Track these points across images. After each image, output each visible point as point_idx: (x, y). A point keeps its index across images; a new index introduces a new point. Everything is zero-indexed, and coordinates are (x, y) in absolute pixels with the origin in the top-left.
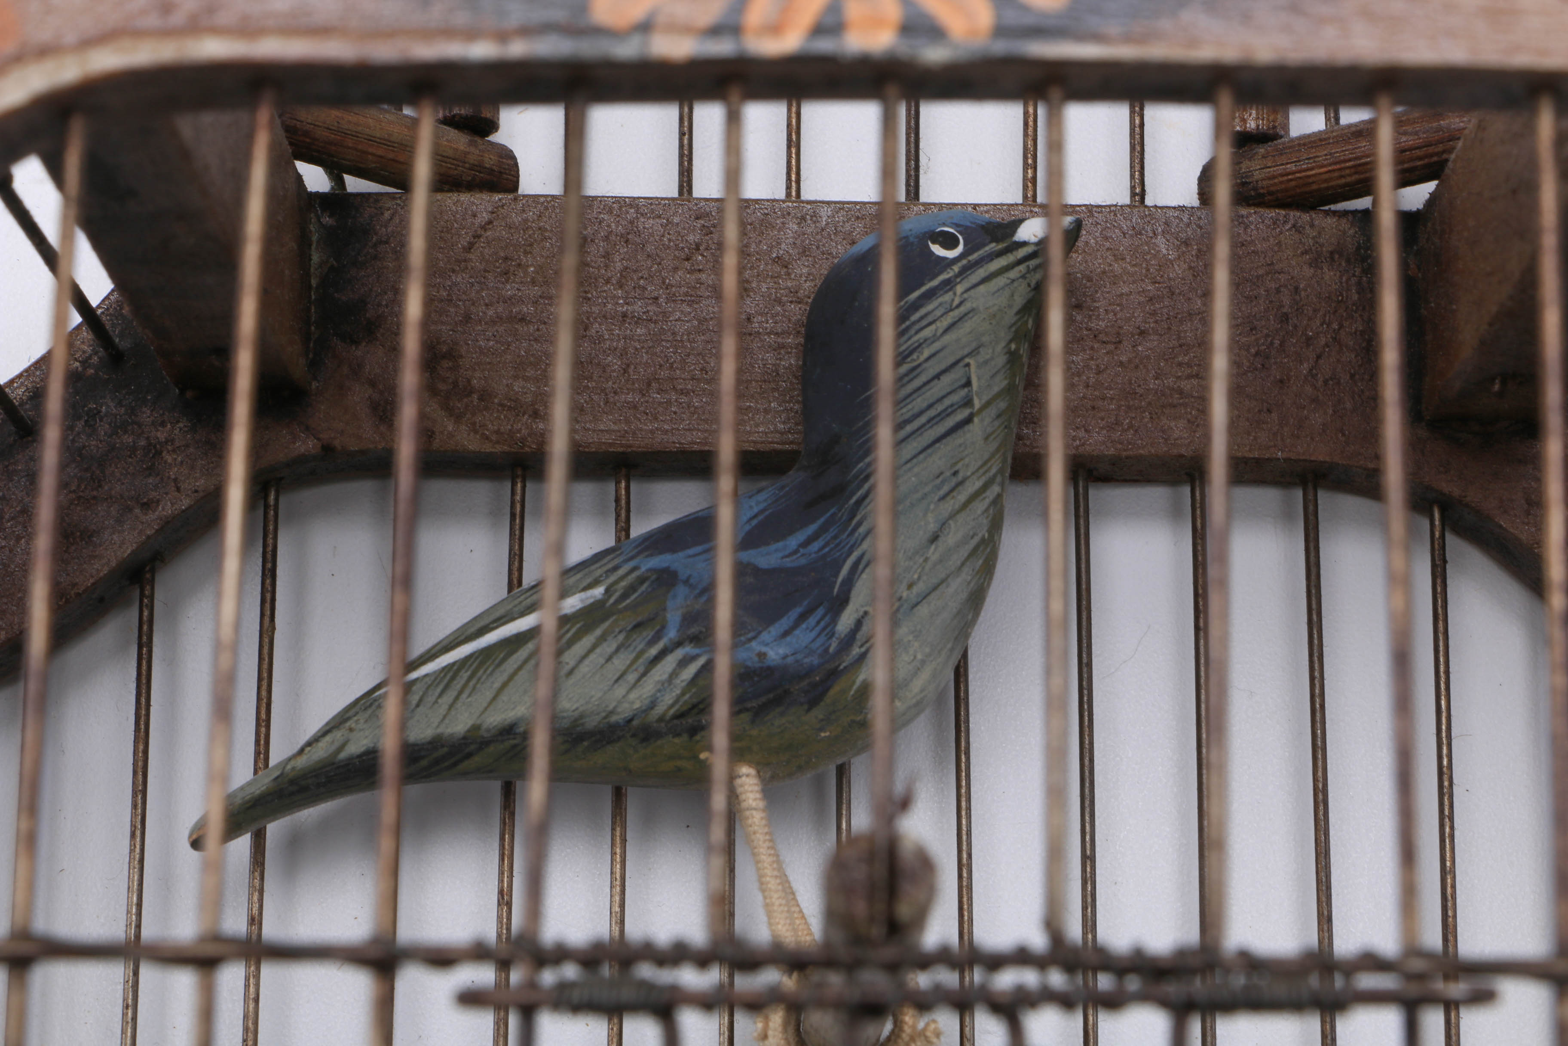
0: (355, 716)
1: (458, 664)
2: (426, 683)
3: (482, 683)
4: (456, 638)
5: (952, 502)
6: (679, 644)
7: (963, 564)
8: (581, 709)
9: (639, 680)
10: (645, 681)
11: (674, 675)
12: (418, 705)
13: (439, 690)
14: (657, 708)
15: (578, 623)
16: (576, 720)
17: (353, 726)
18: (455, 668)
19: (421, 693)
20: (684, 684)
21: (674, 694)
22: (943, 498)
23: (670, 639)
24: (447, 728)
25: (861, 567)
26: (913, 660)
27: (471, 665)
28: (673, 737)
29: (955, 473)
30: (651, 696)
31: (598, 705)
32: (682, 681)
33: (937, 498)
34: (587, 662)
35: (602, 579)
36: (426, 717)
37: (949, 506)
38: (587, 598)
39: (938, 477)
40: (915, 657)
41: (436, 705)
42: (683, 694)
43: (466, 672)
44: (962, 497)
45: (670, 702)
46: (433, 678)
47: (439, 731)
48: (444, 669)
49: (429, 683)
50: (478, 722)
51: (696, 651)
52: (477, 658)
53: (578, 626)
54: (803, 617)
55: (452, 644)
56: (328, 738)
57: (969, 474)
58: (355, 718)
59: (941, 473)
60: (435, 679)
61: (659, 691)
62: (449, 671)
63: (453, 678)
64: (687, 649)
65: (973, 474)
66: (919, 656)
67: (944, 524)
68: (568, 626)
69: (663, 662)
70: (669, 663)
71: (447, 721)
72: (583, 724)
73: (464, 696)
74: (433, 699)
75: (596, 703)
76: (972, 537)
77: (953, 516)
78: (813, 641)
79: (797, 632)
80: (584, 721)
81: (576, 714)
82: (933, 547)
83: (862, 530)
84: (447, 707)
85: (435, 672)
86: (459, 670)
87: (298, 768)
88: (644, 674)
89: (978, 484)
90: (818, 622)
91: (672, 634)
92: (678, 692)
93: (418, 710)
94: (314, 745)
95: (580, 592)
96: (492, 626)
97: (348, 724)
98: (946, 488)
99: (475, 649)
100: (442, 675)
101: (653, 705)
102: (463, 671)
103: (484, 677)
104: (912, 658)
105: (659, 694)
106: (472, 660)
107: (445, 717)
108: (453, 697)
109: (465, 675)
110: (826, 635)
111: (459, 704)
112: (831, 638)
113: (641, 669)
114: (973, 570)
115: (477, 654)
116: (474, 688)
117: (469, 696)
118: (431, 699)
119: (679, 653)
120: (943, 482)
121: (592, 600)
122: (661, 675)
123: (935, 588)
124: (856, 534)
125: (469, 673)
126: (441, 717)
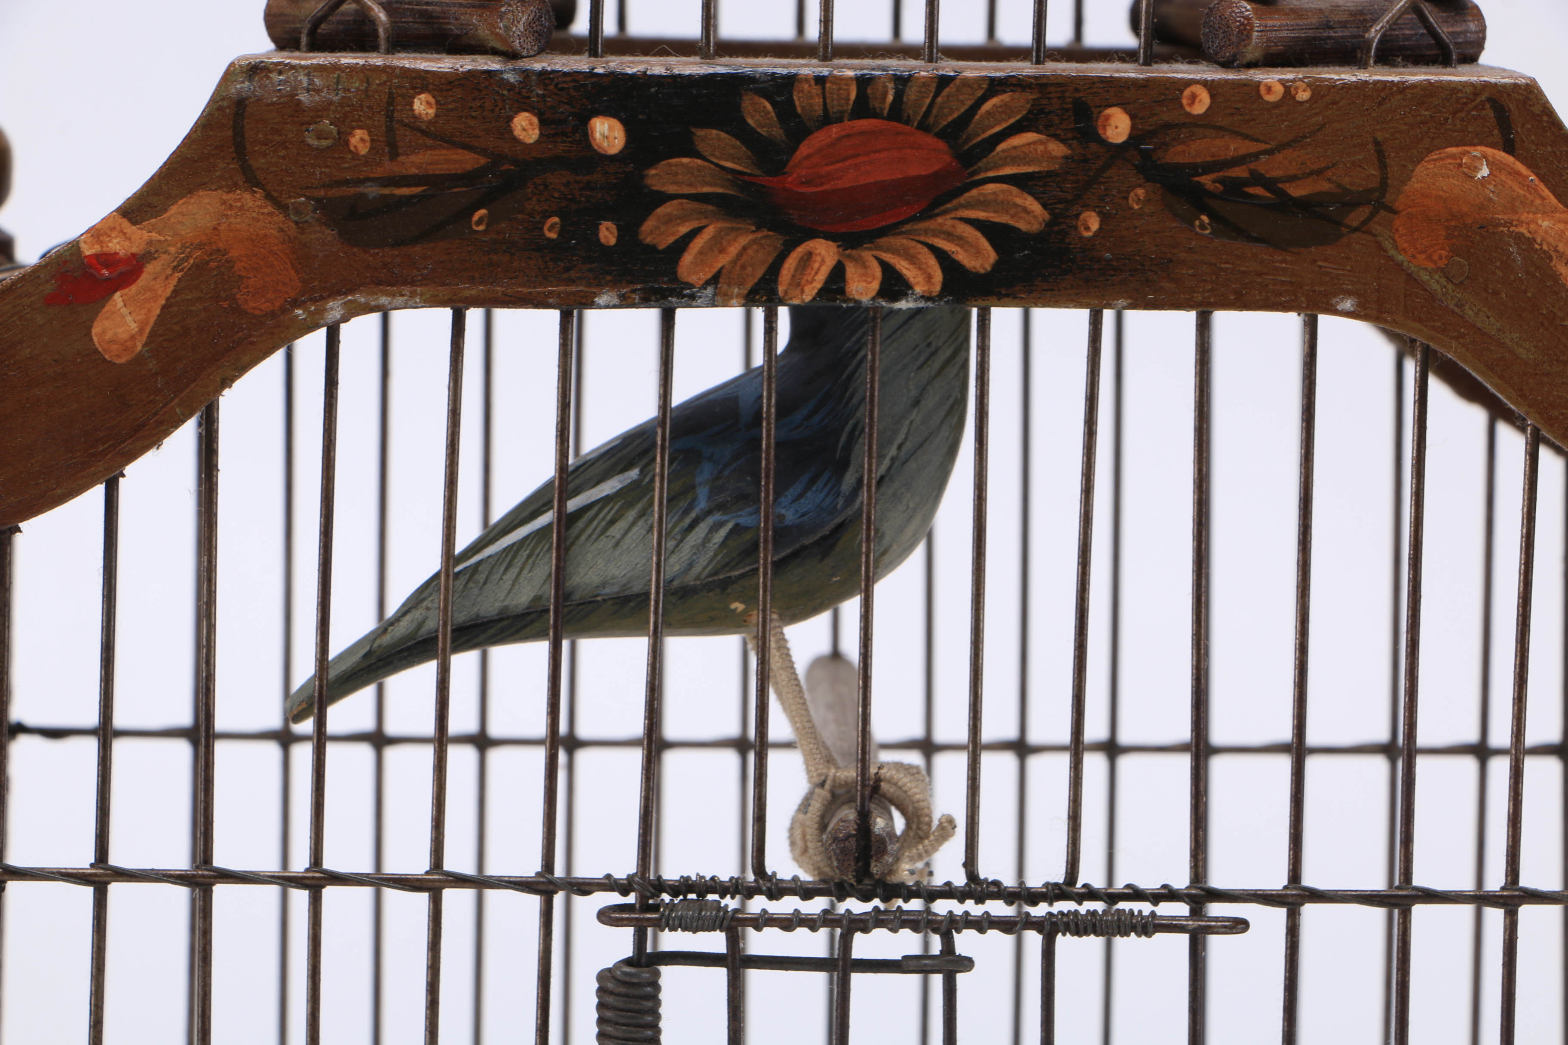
0: (430, 596)
1: (517, 544)
2: (490, 563)
3: (541, 559)
4: (511, 522)
5: (928, 369)
6: (709, 513)
7: (942, 422)
8: (628, 575)
9: (677, 546)
10: (682, 547)
11: (706, 540)
12: (485, 583)
13: (502, 569)
14: (693, 569)
15: (619, 501)
16: (624, 585)
17: (430, 605)
18: (515, 548)
19: (487, 573)
20: (716, 546)
21: (708, 556)
22: (920, 368)
23: (702, 510)
24: (513, 600)
25: (857, 433)
26: (906, 509)
27: (529, 545)
28: (708, 592)
29: (929, 345)
30: (689, 559)
31: (643, 570)
32: (714, 544)
33: (915, 367)
34: (630, 534)
35: (635, 461)
36: (493, 592)
37: (925, 374)
38: (625, 480)
39: (915, 349)
40: (908, 507)
41: (501, 582)
42: (716, 555)
43: (525, 551)
44: (937, 364)
45: (705, 563)
46: (496, 559)
47: (505, 603)
48: (505, 549)
49: (493, 563)
50: (540, 593)
51: (725, 518)
52: (534, 538)
53: (620, 504)
54: (813, 481)
55: (509, 528)
56: (408, 618)
57: (940, 344)
58: (430, 598)
59: (917, 346)
60: (498, 561)
61: (695, 554)
62: (510, 551)
63: (513, 558)
64: (717, 517)
65: (944, 343)
66: (911, 505)
67: (923, 390)
68: (611, 505)
69: (697, 529)
70: (702, 529)
71: (511, 595)
72: (630, 588)
73: (525, 572)
74: (499, 576)
75: (641, 569)
76: (948, 399)
77: (930, 382)
78: (823, 500)
79: (809, 494)
80: (631, 584)
81: (624, 581)
82: (915, 412)
83: (855, 401)
84: (511, 582)
85: (497, 553)
86: (519, 549)
87: (385, 645)
88: (681, 541)
89: (948, 352)
90: (826, 485)
91: (702, 504)
92: (712, 554)
93: (486, 586)
94: (396, 625)
95: (618, 474)
96: (542, 509)
97: (424, 604)
98: (922, 359)
99: (531, 531)
100: (504, 555)
101: (690, 566)
102: (523, 550)
103: (542, 554)
104: (905, 507)
105: (695, 557)
106: (530, 540)
107: (510, 591)
108: (515, 574)
109: (524, 554)
110: (834, 495)
111: (521, 580)
112: (837, 497)
113: (678, 537)
114: (950, 427)
115: (533, 535)
116: (534, 563)
117: (530, 571)
118: (496, 577)
119: (710, 520)
120: (919, 353)
121: (629, 481)
122: (695, 541)
123: (921, 446)
124: (851, 405)
125: (528, 552)
126: (506, 591)
